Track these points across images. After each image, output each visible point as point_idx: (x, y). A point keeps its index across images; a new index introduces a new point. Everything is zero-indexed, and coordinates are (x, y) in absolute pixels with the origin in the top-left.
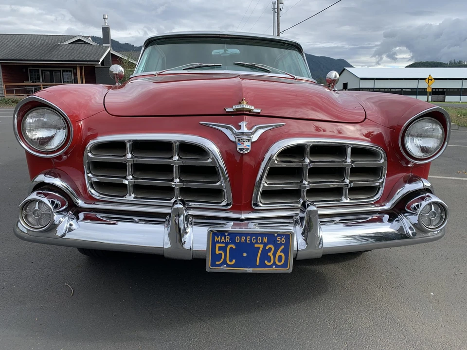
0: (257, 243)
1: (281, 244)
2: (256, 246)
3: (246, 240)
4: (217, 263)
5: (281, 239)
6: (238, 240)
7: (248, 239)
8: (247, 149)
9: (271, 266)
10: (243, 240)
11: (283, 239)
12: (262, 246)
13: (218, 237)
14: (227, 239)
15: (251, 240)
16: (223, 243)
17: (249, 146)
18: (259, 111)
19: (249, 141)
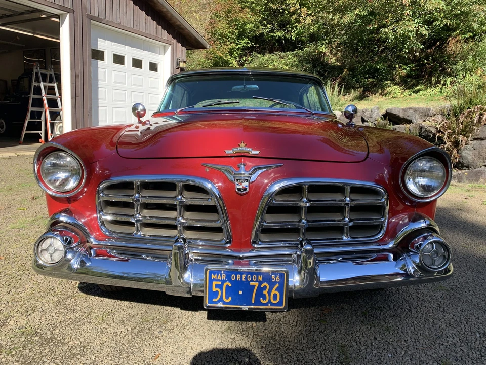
0: (252, 281)
1: (276, 283)
2: (251, 283)
3: (241, 278)
4: (214, 300)
5: (276, 277)
6: (233, 278)
7: (244, 277)
8: (245, 189)
9: (266, 304)
10: (239, 278)
11: (277, 278)
12: (257, 284)
13: (214, 275)
14: (223, 277)
15: (246, 278)
16: (219, 280)
17: (247, 186)
18: (257, 152)
19: (247, 182)
